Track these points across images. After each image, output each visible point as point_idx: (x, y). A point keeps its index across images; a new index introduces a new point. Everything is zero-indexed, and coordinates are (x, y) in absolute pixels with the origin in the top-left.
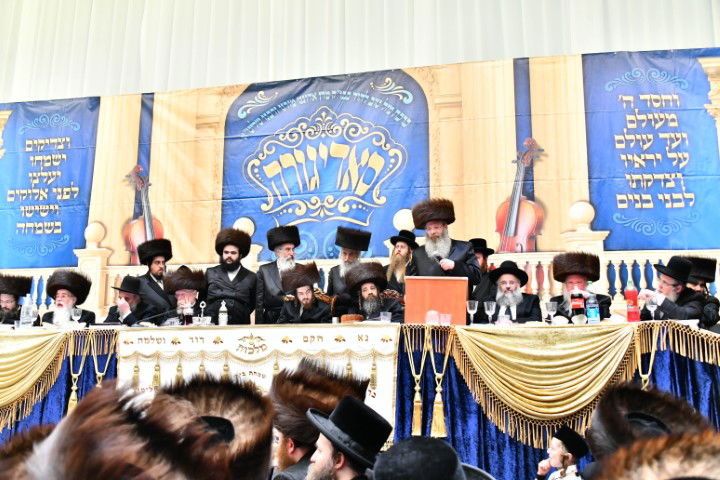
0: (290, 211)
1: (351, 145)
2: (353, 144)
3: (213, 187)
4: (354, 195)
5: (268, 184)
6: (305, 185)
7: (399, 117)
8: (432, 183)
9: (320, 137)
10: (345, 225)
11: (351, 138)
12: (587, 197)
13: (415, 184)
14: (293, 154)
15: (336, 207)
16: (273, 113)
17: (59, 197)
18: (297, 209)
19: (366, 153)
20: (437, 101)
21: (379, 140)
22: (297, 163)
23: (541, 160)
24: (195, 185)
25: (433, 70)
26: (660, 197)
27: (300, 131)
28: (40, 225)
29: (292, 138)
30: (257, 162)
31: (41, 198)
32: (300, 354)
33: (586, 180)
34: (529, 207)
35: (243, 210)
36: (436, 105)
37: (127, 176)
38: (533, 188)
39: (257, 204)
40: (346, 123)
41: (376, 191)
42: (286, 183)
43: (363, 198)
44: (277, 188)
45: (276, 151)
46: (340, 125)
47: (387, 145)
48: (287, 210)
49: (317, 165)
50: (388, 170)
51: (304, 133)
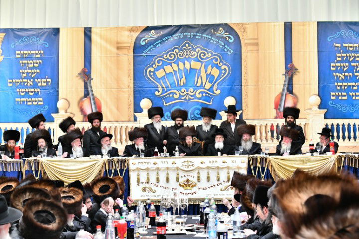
0: (171, 95)
1: (202, 63)
2: (204, 62)
3: (128, 82)
4: (204, 88)
5: (158, 81)
6: (178, 82)
7: (227, 49)
8: (243, 84)
9: (185, 57)
11: (202, 59)
12: (317, 93)
13: (235, 84)
14: (171, 66)
15: (195, 94)
16: (160, 43)
17: (40, 84)
18: (174, 95)
19: (210, 67)
20: (246, 42)
23: (296, 74)
24: (118, 80)
25: (244, 26)
26: (350, 93)
27: (175, 54)
28: (30, 99)
29: (172, 57)
30: (152, 69)
31: (29, 84)
32: (208, 168)
33: (317, 85)
34: (290, 97)
35: (145, 94)
36: (246, 44)
37: (79, 74)
38: (292, 88)
39: (153, 91)
40: (199, 51)
41: (215, 87)
42: (168, 80)
43: (209, 90)
44: (163, 83)
45: (162, 64)
46: (196, 51)
47: (221, 63)
48: (169, 95)
49: (184, 72)
50: (221, 76)
51: (177, 55)
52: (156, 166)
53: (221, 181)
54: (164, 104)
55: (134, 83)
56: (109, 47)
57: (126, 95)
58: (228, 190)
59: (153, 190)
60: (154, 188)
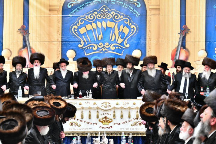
0: (91, 48)
1: (116, 23)
2: (117, 22)
3: (57, 36)
4: (116, 43)
5: (81, 36)
6: (96, 38)
7: (135, 12)
8: (147, 40)
9: (103, 18)
11: (116, 20)
12: (204, 48)
13: (141, 40)
14: (92, 25)
15: (110, 47)
16: (83, 6)
18: (93, 47)
19: (122, 26)
20: (151, 7)
21: (127, 21)
22: (93, 28)
23: (189, 34)
24: (49, 35)
27: (94, 15)
30: (76, 27)
32: (122, 108)
33: (205, 42)
34: (183, 51)
35: (71, 46)
36: (150, 9)
37: (19, 30)
38: (185, 44)
39: (77, 44)
40: (113, 13)
41: (125, 42)
42: (89, 36)
43: (120, 44)
44: (85, 38)
45: (84, 23)
46: (111, 14)
48: (89, 47)
49: (102, 30)
50: (130, 34)
51: (96, 16)
52: (81, 106)
53: (132, 118)
54: (86, 55)
55: (62, 37)
56: (43, 9)
57: (56, 47)
58: (137, 125)
59: (79, 125)
60: (79, 123)
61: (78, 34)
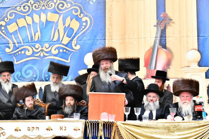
0: (23, 52)
2: (61, 14)
4: (61, 44)
5: (10, 36)
6: (32, 38)
9: (41, 9)
10: (55, 61)
11: (60, 10)
13: (97, 38)
14: (25, 19)
15: (51, 50)
19: (69, 19)
22: (28, 24)
23: (171, 26)
27: (30, 5)
29: (26, 9)
30: (3, 23)
32: (25, 138)
33: (197, 38)
38: (166, 42)
39: (3, 48)
40: (57, 1)
41: (74, 42)
42: (20, 35)
43: (66, 45)
45: (15, 17)
46: (53, 2)
47: (81, 15)
48: (21, 52)
49: (39, 26)
50: (81, 29)
51: (32, 6)
54: (15, 63)
61: (5, 33)
